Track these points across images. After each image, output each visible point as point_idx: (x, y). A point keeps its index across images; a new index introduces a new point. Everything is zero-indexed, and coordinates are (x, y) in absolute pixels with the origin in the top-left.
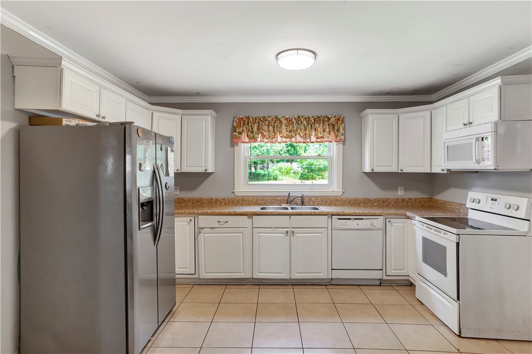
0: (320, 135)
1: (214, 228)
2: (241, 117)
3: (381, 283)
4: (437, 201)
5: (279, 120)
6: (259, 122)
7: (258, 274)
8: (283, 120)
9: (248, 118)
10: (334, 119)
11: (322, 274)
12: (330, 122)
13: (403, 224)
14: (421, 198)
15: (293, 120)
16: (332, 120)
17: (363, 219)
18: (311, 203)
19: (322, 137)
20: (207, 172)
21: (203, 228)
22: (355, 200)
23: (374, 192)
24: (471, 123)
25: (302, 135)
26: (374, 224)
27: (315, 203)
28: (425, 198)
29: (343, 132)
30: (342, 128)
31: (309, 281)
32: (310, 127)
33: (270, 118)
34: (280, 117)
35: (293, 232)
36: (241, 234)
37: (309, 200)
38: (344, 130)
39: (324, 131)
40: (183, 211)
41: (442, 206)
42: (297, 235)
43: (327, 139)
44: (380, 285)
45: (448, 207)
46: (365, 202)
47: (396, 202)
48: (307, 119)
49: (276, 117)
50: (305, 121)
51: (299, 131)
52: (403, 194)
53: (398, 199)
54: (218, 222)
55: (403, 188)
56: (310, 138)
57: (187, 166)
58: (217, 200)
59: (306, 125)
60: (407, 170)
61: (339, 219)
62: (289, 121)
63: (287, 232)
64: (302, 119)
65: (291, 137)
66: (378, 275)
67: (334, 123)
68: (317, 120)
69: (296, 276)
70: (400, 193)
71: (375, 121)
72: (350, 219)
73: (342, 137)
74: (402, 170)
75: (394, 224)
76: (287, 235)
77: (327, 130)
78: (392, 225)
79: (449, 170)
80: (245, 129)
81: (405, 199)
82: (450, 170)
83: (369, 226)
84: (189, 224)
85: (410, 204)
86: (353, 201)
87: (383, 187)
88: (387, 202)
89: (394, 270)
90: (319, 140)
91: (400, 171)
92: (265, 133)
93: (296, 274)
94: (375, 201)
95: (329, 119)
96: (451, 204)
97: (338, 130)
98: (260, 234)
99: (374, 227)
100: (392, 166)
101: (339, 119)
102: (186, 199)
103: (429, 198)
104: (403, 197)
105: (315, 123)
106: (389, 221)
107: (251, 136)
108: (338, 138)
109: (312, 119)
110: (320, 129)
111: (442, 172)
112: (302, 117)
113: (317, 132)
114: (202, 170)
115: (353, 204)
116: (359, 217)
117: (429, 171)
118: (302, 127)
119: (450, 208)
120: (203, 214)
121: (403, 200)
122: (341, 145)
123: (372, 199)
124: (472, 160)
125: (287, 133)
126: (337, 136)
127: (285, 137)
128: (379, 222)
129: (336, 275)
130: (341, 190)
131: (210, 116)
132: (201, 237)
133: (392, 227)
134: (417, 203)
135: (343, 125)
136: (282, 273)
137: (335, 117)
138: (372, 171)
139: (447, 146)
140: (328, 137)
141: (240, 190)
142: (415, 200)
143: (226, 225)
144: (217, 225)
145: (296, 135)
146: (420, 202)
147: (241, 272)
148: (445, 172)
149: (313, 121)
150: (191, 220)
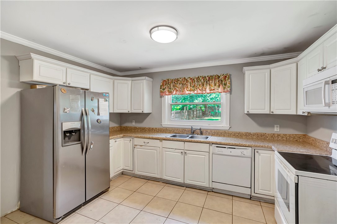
0: (212, 88)
1: (142, 146)
2: (165, 80)
3: (251, 198)
4: (310, 138)
5: (187, 80)
6: (174, 82)
7: (165, 177)
8: (189, 80)
9: (168, 80)
10: (223, 76)
11: (205, 184)
12: (220, 79)
13: (270, 155)
14: (295, 135)
15: (195, 79)
16: (221, 77)
17: (235, 148)
18: (208, 134)
19: (214, 90)
20: (143, 112)
21: (136, 145)
22: (239, 133)
23: (254, 128)
24: (325, 68)
25: (201, 89)
26: (244, 153)
27: (210, 134)
28: (299, 135)
29: (229, 85)
30: (228, 82)
31: (198, 187)
32: (206, 83)
33: (181, 79)
34: (187, 78)
35: (186, 153)
36: (155, 151)
37: (206, 131)
38: (231, 84)
39: (215, 85)
40: (127, 135)
41: (313, 143)
42: (189, 155)
43: (217, 91)
44: (250, 199)
45: (318, 144)
46: (247, 136)
47: (272, 137)
48: (204, 78)
49: (185, 78)
50: (202, 80)
51: (198, 86)
52: (279, 130)
53: (274, 134)
54: (144, 142)
55: (279, 126)
56: (205, 90)
57: (134, 110)
58: (153, 129)
59: (203, 82)
60: (276, 112)
61: (217, 147)
62: (192, 80)
63: (182, 152)
64: (201, 79)
65: (194, 90)
66: (247, 192)
67: (223, 79)
68: (210, 78)
69: (188, 182)
70: (276, 130)
71: (250, 76)
72: (225, 148)
73: (229, 89)
74: (272, 112)
75: (261, 154)
76: (182, 155)
77: (217, 84)
78: (260, 155)
79: (308, 113)
80: (166, 86)
81: (280, 134)
82: (310, 112)
83: (240, 154)
84: (130, 142)
85: (285, 139)
86: (237, 134)
87: (261, 125)
88: (265, 136)
89: (261, 190)
90: (212, 92)
91: (271, 113)
92: (177, 89)
93: (188, 181)
94: (254, 134)
95: (219, 77)
96: (320, 142)
97: (225, 85)
98: (166, 152)
99: (244, 155)
100: (265, 109)
101: (226, 76)
102: (137, 127)
103: (304, 135)
104: (279, 133)
105: (209, 80)
106: (257, 152)
107: (170, 91)
108: (226, 90)
109: (208, 78)
110: (213, 84)
111: (304, 114)
112: (201, 77)
113: (210, 86)
114: (140, 111)
115: (237, 136)
116: (232, 146)
117: (295, 113)
118: (200, 83)
119: (319, 145)
120: (136, 137)
121: (279, 135)
122: (229, 95)
123: (252, 133)
124: (322, 103)
125: (191, 88)
126: (224, 88)
127: (189, 91)
128: (248, 152)
129: (215, 186)
130: (229, 126)
131: (145, 80)
132: (136, 150)
133: (260, 157)
134: (291, 139)
135: (229, 80)
136: (179, 179)
137: (223, 75)
138: (248, 113)
139: (306, 92)
140: (218, 89)
141: (165, 124)
142: (290, 136)
143: (148, 145)
144: (143, 144)
145: (196, 89)
146: (294, 138)
147: (156, 174)
148: (306, 114)
149: (208, 79)
150: (130, 140)
